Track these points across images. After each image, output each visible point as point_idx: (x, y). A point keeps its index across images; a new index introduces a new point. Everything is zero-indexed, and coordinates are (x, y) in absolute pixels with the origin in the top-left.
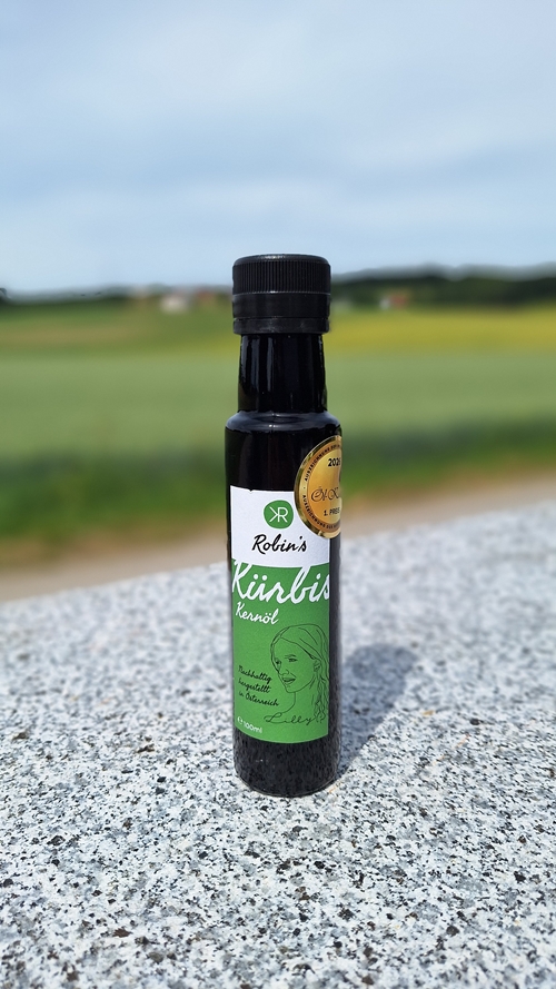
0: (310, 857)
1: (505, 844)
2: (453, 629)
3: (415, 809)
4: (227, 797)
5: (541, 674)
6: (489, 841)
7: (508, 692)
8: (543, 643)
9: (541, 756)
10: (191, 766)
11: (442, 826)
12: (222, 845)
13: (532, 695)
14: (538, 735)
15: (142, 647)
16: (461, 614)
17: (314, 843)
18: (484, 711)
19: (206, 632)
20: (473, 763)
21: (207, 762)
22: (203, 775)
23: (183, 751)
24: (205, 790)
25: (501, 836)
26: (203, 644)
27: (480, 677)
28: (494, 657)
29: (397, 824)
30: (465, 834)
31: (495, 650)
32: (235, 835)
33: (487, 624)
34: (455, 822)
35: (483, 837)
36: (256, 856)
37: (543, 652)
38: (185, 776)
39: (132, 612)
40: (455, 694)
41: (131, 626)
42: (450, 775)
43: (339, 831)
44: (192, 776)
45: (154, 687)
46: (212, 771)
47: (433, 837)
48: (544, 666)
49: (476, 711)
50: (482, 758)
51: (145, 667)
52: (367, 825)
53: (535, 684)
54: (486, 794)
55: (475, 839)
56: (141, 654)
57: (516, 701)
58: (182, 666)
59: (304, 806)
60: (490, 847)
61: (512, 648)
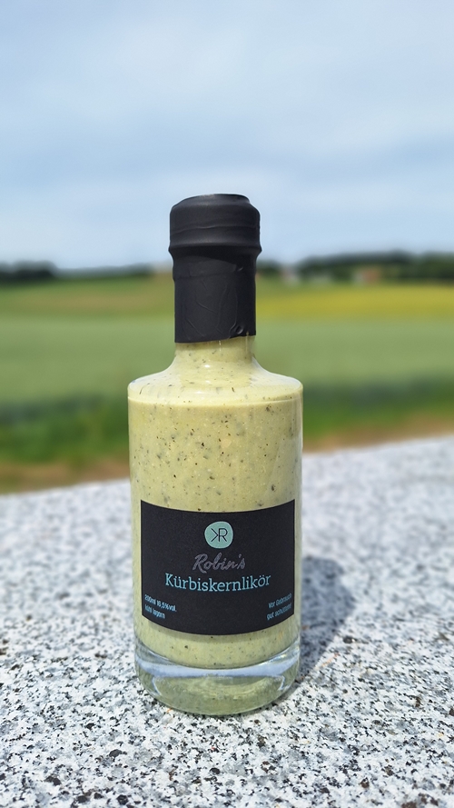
0: (116, 789)
1: (344, 788)
2: (353, 544)
3: (254, 738)
4: (56, 710)
5: (430, 592)
6: (326, 783)
7: (391, 609)
8: (439, 560)
9: (410, 681)
10: (35, 673)
11: (277, 760)
12: (25, 766)
13: (416, 613)
14: (413, 658)
15: (44, 549)
16: (363, 529)
17: (128, 771)
18: (361, 628)
19: (111, 538)
20: (334, 686)
21: (53, 670)
22: (42, 684)
23: (34, 656)
24: (37, 700)
25: (341, 777)
26: (102, 549)
27: (366, 592)
28: (386, 572)
29: (228, 755)
30: (301, 771)
31: (389, 566)
32: (45, 755)
33: (386, 541)
34: (294, 755)
35: (320, 777)
36: (57, 782)
37: (438, 569)
38: (23, 684)
39: (51, 517)
40: (336, 609)
41: (44, 529)
42: (305, 699)
43: (161, 758)
44: (31, 684)
45: (36, 589)
46: (53, 681)
47: (262, 773)
48: (435, 583)
49: (353, 628)
50: (345, 681)
51: (38, 569)
52: (195, 753)
53: (421, 602)
54: (337, 724)
55: (311, 779)
56: (40, 557)
57: (398, 619)
58: (73, 569)
59: (133, 726)
60: (325, 790)
61: (406, 563)
